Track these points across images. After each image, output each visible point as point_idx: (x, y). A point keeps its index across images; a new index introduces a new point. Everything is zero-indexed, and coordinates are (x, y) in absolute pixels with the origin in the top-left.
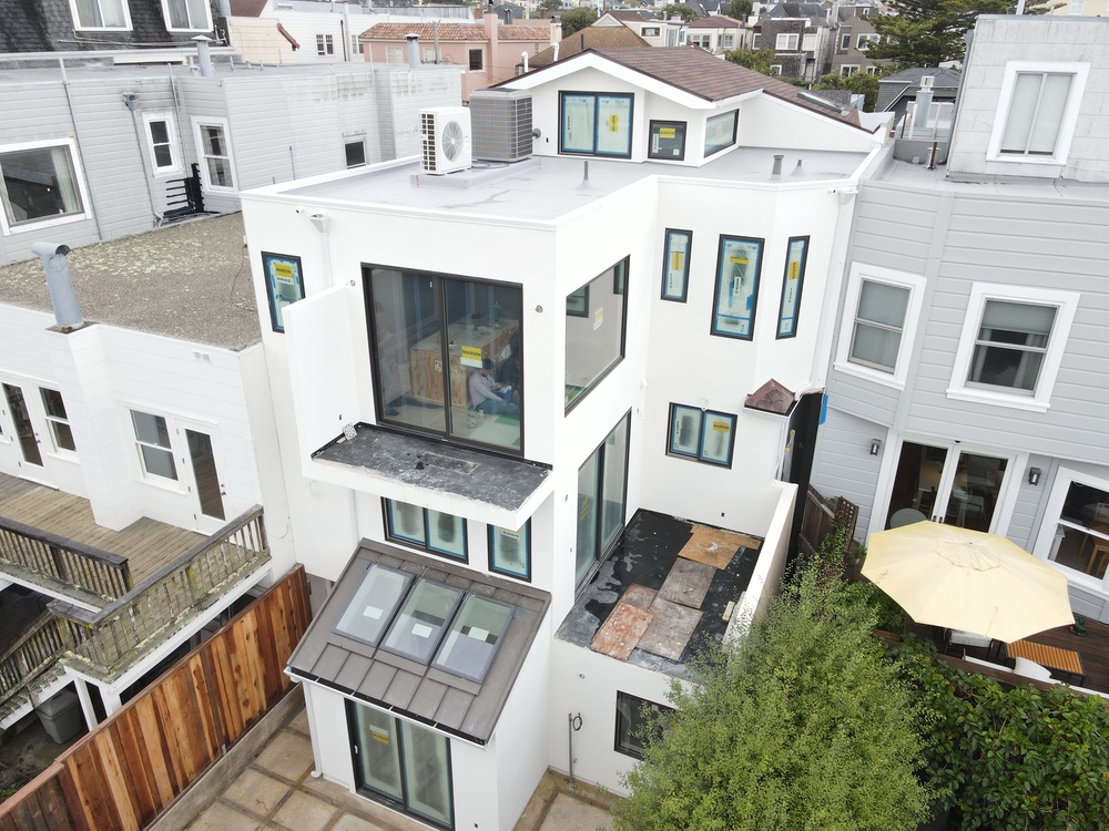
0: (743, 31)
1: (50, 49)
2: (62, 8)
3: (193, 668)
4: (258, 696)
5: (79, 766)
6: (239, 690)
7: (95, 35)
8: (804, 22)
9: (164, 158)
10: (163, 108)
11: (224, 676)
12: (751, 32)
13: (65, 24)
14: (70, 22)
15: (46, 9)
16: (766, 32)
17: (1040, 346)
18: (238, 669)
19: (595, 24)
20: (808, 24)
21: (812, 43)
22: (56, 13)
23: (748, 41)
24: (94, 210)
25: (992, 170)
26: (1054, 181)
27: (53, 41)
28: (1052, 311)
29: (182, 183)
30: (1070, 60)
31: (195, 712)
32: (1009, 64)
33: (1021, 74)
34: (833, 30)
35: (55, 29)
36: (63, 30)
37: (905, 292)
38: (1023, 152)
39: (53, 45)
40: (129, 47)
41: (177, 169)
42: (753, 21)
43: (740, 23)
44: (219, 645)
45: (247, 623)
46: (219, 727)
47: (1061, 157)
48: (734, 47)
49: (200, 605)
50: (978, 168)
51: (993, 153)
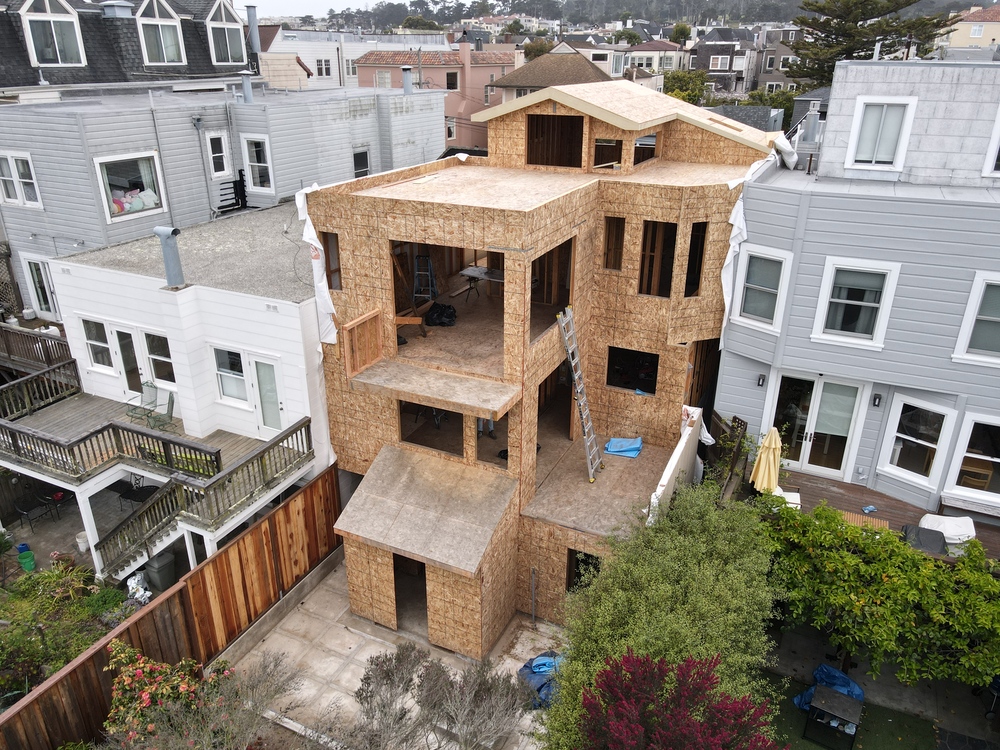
0: (682, 53)
1: (126, 80)
2: (135, 48)
3: (263, 530)
4: (304, 559)
5: (193, 587)
6: (292, 552)
7: (159, 69)
8: (734, 45)
9: (219, 165)
10: (219, 128)
11: (283, 539)
12: (688, 54)
13: (137, 61)
14: (141, 59)
15: (123, 49)
16: (701, 54)
17: (875, 302)
18: (291, 536)
19: (553, 51)
20: (738, 48)
21: (741, 64)
22: (131, 52)
23: (686, 61)
24: (169, 205)
25: (848, 175)
26: (894, 183)
27: (129, 74)
28: (882, 276)
29: (232, 185)
30: (903, 95)
31: (264, 563)
32: (859, 98)
33: (868, 106)
34: (761, 52)
35: (130, 65)
36: (136, 65)
37: (779, 263)
38: (871, 162)
39: (129, 77)
40: (184, 78)
41: (228, 173)
42: (690, 45)
43: (678, 46)
44: (281, 516)
45: (298, 504)
46: (278, 577)
47: (899, 166)
48: (673, 67)
49: (269, 484)
50: (838, 173)
51: (849, 164)
